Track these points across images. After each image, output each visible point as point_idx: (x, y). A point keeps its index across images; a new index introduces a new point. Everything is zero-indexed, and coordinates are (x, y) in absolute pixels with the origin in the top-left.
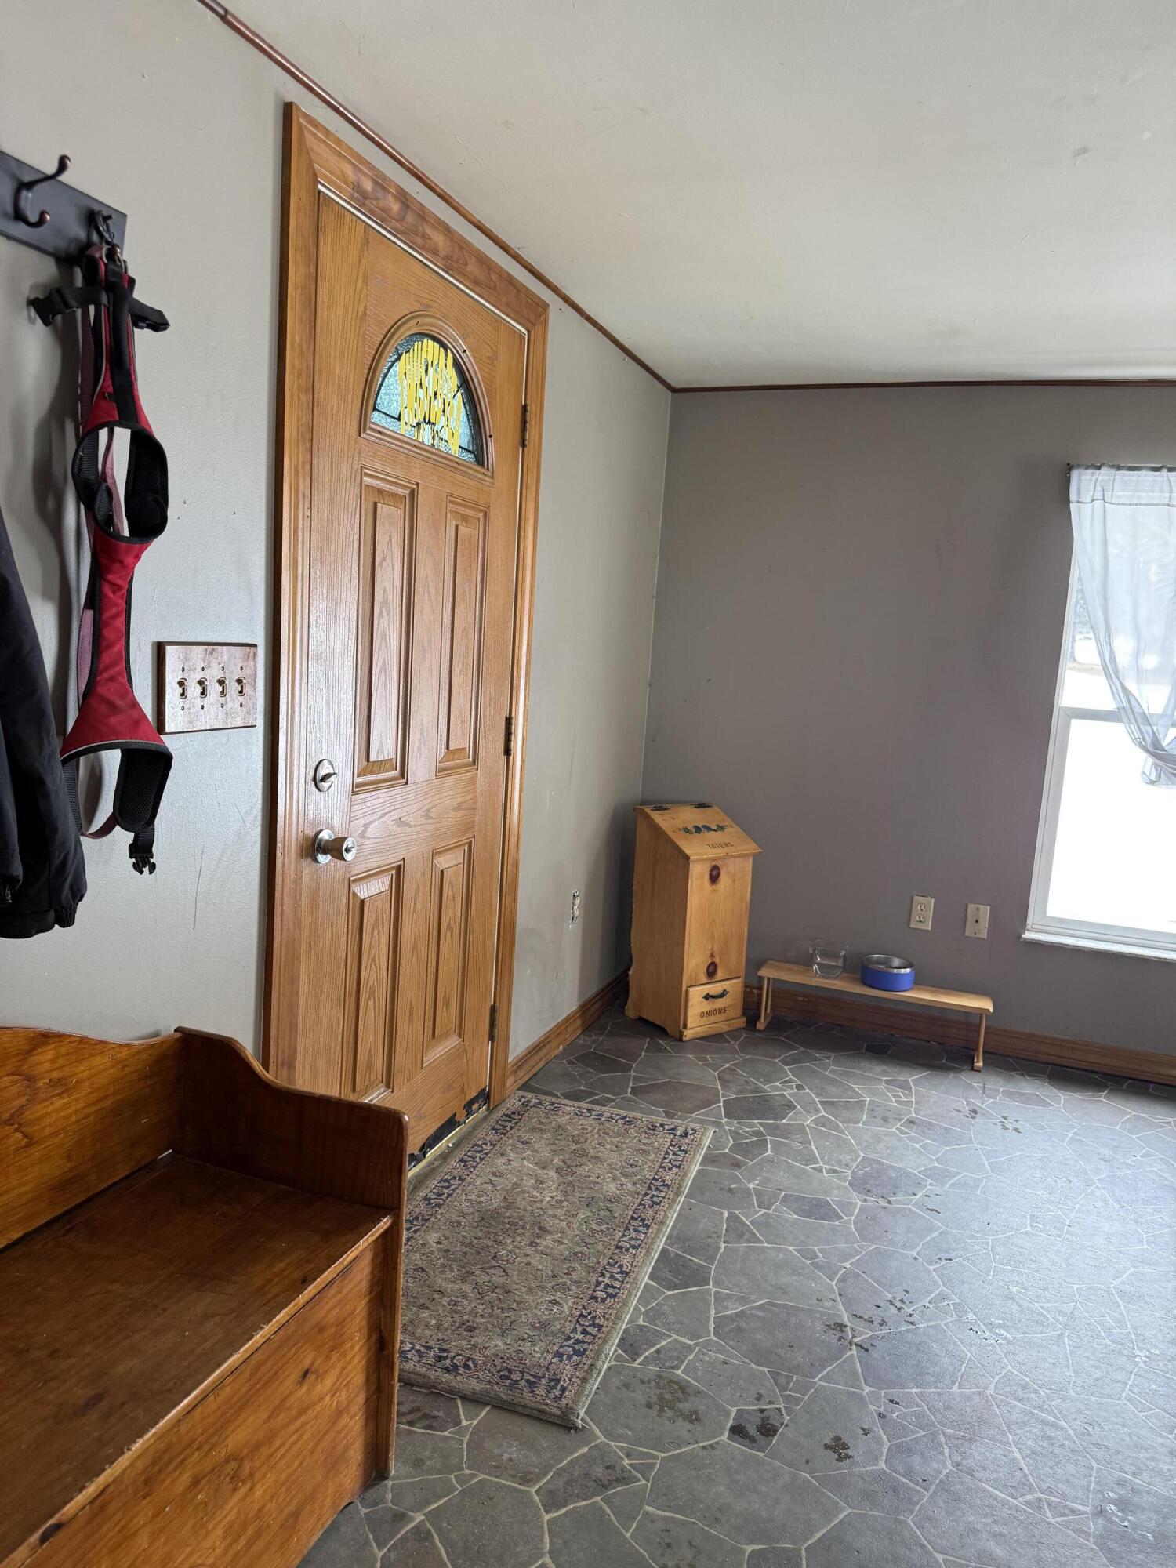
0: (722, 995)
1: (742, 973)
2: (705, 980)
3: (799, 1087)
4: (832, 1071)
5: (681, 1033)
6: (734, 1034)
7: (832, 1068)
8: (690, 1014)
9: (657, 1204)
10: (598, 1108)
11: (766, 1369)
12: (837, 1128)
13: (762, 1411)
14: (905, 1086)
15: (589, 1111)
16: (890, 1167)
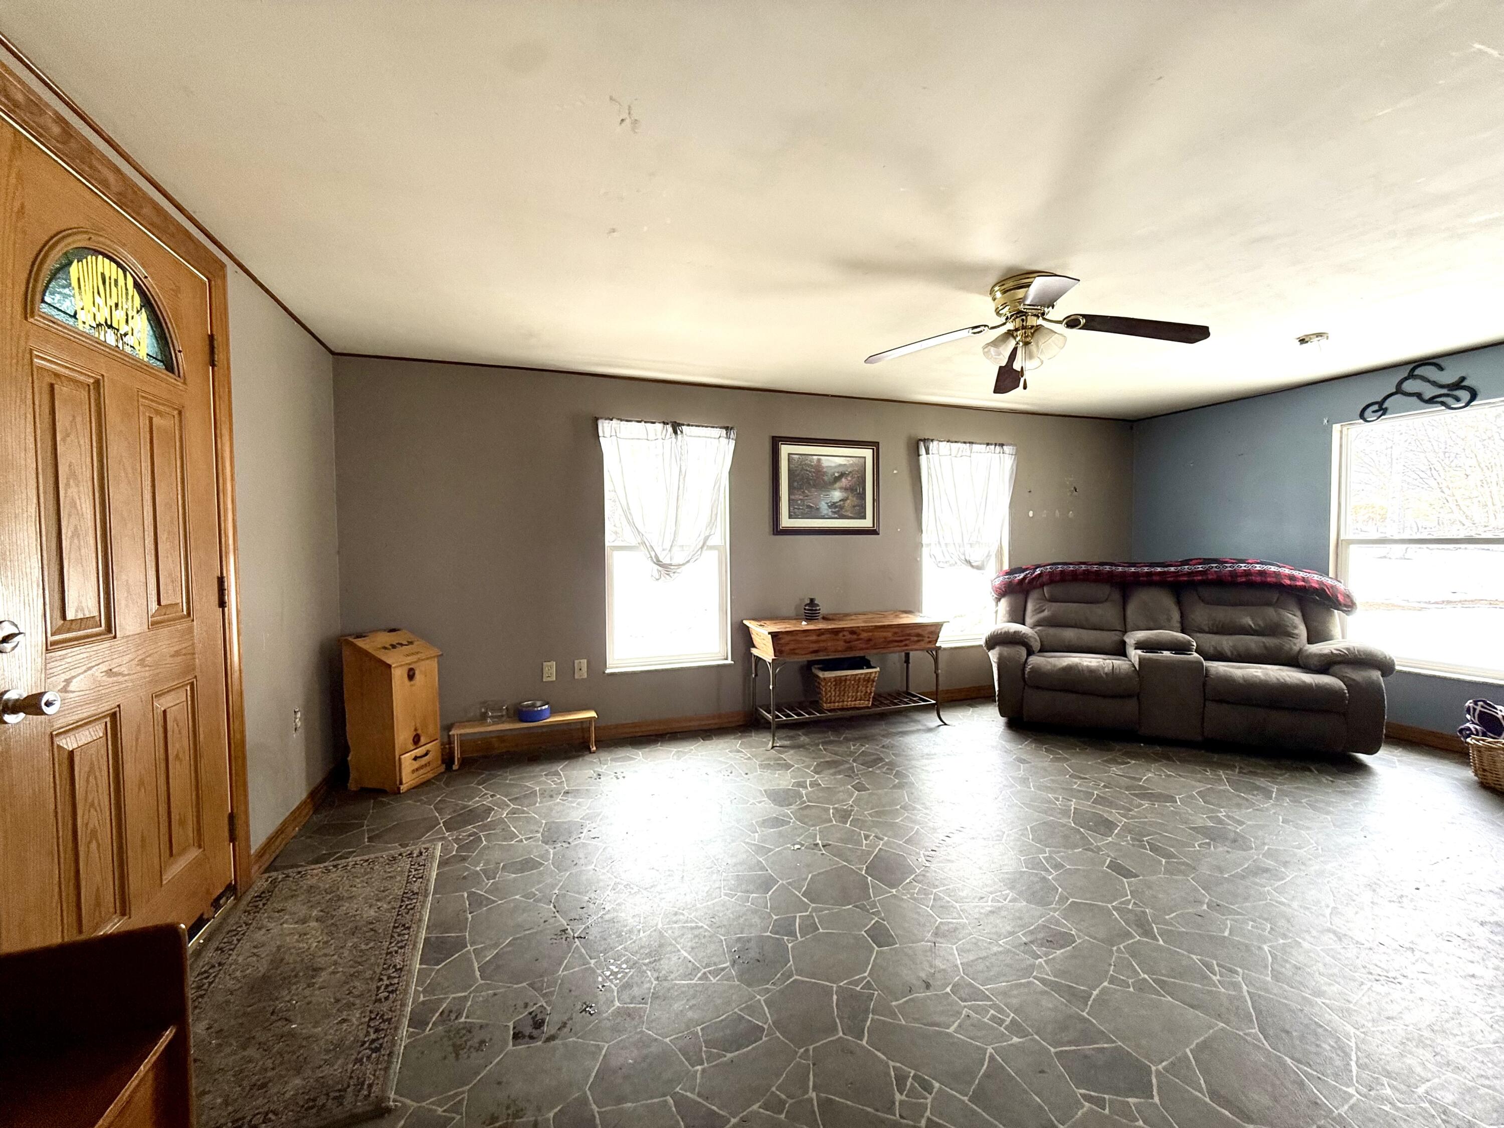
0: (426, 754)
1: (438, 736)
2: (412, 748)
3: (492, 796)
4: (510, 780)
5: (399, 789)
6: (437, 778)
7: (510, 777)
8: (404, 774)
9: (412, 909)
10: (343, 861)
11: (525, 984)
12: (523, 812)
13: (530, 1013)
14: (557, 774)
15: (335, 866)
16: (563, 823)
